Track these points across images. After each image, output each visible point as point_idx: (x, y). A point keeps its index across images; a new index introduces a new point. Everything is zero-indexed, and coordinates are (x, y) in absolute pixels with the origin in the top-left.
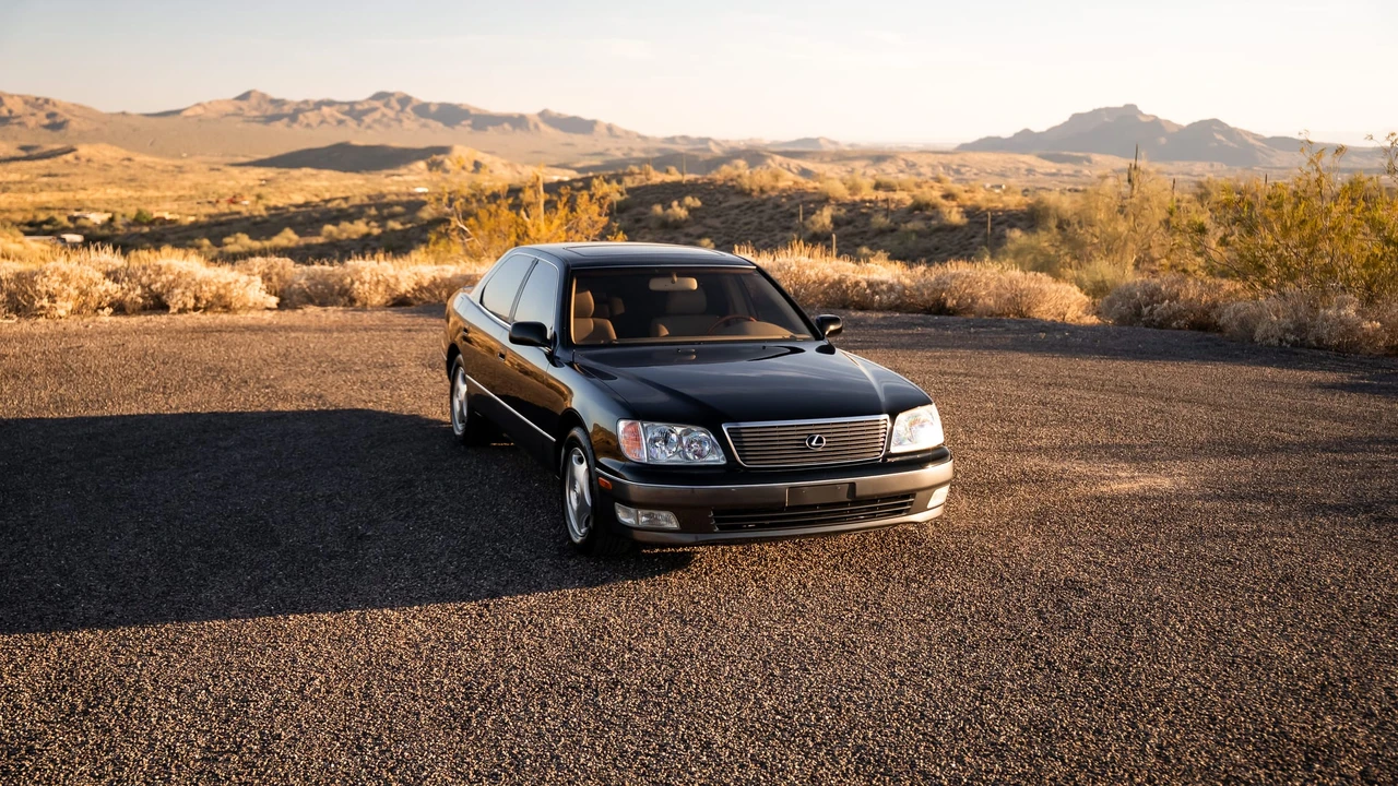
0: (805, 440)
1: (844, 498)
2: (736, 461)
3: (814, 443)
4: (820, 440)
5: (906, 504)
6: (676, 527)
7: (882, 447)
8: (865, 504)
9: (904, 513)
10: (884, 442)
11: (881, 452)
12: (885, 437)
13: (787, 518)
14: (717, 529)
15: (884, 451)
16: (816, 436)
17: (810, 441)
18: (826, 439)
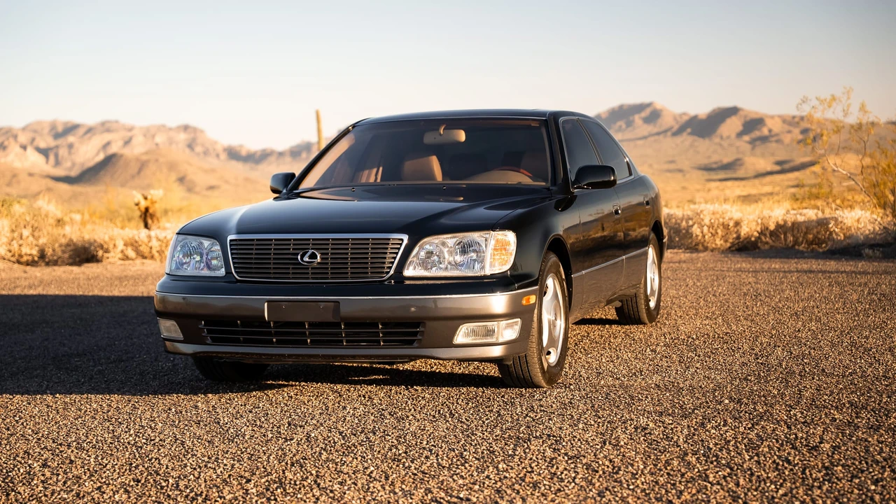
0: (298, 254)
1: (329, 318)
2: (232, 273)
3: (306, 259)
4: (313, 256)
5: (415, 334)
6: (181, 337)
7: (390, 268)
8: (363, 329)
9: (415, 344)
10: (393, 263)
11: (388, 273)
12: (395, 258)
13: (277, 334)
14: (209, 341)
15: (392, 272)
16: (310, 251)
17: (302, 257)
18: (322, 254)
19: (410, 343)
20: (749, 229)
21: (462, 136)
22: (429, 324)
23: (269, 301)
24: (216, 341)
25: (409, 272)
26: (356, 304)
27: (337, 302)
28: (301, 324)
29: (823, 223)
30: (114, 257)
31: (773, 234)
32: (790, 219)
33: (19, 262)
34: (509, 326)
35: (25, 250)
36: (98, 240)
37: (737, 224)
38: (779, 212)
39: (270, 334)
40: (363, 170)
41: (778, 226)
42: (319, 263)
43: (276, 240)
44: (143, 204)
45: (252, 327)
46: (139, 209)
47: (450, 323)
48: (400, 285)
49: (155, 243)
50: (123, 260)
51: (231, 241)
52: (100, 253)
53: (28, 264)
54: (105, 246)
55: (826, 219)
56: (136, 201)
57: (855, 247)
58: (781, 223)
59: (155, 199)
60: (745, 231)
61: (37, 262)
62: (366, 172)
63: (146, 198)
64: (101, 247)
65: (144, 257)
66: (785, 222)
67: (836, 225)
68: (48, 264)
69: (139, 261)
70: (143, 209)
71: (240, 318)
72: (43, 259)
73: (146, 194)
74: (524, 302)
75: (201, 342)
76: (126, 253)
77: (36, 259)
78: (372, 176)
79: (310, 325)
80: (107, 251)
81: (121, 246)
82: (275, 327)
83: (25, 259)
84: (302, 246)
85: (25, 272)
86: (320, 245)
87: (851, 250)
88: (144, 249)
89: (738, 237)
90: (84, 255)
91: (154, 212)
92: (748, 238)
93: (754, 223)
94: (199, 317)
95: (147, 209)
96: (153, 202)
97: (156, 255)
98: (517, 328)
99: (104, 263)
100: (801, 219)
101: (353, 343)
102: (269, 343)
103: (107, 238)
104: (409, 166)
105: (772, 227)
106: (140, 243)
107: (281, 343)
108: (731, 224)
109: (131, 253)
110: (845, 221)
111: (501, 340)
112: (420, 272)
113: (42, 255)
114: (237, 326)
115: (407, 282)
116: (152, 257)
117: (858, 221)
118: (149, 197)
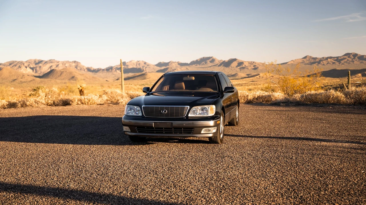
0: (161, 111)
1: (170, 127)
2: (144, 115)
3: (163, 112)
4: (165, 111)
5: (192, 131)
6: (130, 131)
7: (185, 114)
8: (178, 129)
9: (191, 133)
10: (186, 113)
11: (184, 116)
12: (186, 112)
13: (156, 131)
14: (138, 132)
15: (186, 115)
16: (165, 110)
17: (162, 111)
18: (167, 111)
19: (190, 133)
20: (250, 97)
21: (194, 78)
22: (195, 128)
23: (154, 122)
24: (139, 132)
25: (189, 115)
26: (176, 123)
27: (172, 123)
28: (162, 128)
29: (269, 96)
30: (75, 103)
31: (257, 99)
32: (261, 95)
33: (47, 105)
34: (214, 129)
35: (50, 101)
36: (70, 99)
37: (247, 96)
38: (259, 93)
39: (154, 130)
40: (164, 86)
41: (258, 97)
42: (167, 113)
43: (155, 107)
44: (80, 88)
45: (150, 129)
46: (79, 90)
47: (200, 128)
48: (188, 119)
49: (86, 100)
50: (77, 104)
51: (143, 107)
52: (71, 103)
53: (50, 105)
54: (72, 101)
55: (270, 95)
56: (78, 88)
57: (278, 103)
58: (259, 96)
59: (83, 87)
60: (249, 98)
61: (52, 105)
62: (165, 87)
63: (81, 87)
64: (71, 101)
65: (83, 104)
66: (260, 95)
67: (273, 97)
68: (55, 106)
69: (82, 105)
70: (80, 90)
71: (146, 126)
72: (55, 104)
73: (81, 86)
74: (218, 123)
75: (136, 132)
76: (78, 103)
77: (52, 104)
78: (166, 88)
79: (164, 128)
80: (73, 102)
81: (77, 101)
82: (155, 129)
83: (49, 104)
84: (162, 109)
85: (51, 108)
86: (166, 108)
87: (277, 104)
88: (83, 101)
89: (248, 100)
90: (66, 103)
91: (83, 91)
92: (250, 100)
93: (252, 96)
94: (135, 126)
95: (81, 90)
96: (83, 88)
97: (87, 103)
98: (216, 129)
99: (72, 105)
100: (264, 95)
101: (176, 133)
102: (154, 133)
103: (73, 99)
104: (176, 85)
105: (256, 97)
106: (82, 100)
107: (156, 133)
108: (246, 96)
109: (79, 103)
110: (275, 96)
111: (212, 132)
112: (193, 116)
113: (54, 102)
114: (145, 128)
115: (189, 118)
116: (85, 104)
117: (278, 96)
118: (82, 86)
